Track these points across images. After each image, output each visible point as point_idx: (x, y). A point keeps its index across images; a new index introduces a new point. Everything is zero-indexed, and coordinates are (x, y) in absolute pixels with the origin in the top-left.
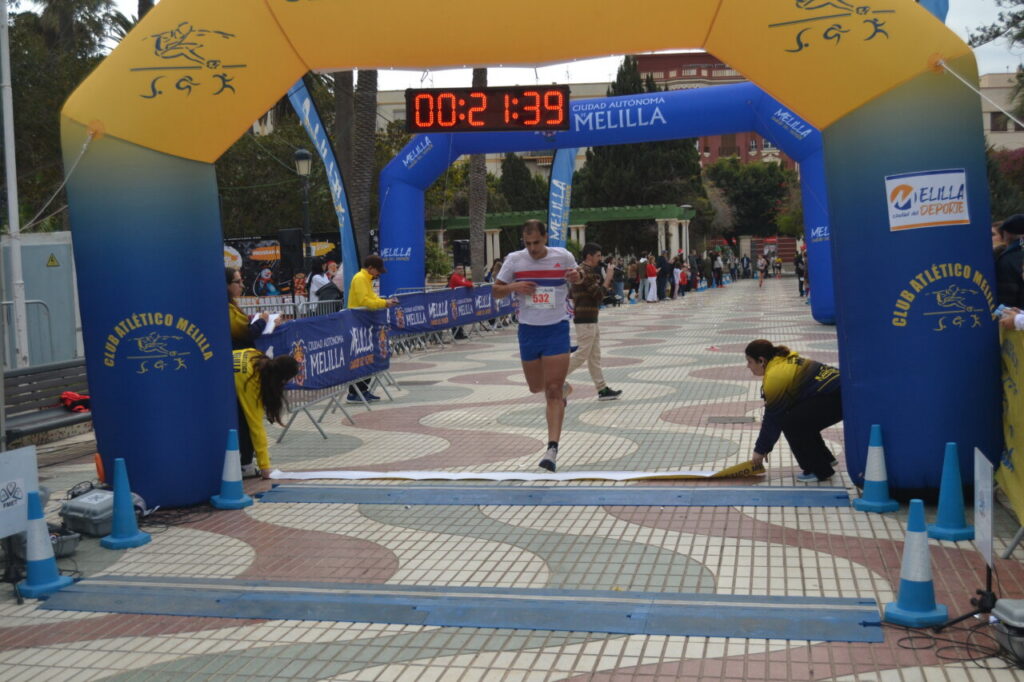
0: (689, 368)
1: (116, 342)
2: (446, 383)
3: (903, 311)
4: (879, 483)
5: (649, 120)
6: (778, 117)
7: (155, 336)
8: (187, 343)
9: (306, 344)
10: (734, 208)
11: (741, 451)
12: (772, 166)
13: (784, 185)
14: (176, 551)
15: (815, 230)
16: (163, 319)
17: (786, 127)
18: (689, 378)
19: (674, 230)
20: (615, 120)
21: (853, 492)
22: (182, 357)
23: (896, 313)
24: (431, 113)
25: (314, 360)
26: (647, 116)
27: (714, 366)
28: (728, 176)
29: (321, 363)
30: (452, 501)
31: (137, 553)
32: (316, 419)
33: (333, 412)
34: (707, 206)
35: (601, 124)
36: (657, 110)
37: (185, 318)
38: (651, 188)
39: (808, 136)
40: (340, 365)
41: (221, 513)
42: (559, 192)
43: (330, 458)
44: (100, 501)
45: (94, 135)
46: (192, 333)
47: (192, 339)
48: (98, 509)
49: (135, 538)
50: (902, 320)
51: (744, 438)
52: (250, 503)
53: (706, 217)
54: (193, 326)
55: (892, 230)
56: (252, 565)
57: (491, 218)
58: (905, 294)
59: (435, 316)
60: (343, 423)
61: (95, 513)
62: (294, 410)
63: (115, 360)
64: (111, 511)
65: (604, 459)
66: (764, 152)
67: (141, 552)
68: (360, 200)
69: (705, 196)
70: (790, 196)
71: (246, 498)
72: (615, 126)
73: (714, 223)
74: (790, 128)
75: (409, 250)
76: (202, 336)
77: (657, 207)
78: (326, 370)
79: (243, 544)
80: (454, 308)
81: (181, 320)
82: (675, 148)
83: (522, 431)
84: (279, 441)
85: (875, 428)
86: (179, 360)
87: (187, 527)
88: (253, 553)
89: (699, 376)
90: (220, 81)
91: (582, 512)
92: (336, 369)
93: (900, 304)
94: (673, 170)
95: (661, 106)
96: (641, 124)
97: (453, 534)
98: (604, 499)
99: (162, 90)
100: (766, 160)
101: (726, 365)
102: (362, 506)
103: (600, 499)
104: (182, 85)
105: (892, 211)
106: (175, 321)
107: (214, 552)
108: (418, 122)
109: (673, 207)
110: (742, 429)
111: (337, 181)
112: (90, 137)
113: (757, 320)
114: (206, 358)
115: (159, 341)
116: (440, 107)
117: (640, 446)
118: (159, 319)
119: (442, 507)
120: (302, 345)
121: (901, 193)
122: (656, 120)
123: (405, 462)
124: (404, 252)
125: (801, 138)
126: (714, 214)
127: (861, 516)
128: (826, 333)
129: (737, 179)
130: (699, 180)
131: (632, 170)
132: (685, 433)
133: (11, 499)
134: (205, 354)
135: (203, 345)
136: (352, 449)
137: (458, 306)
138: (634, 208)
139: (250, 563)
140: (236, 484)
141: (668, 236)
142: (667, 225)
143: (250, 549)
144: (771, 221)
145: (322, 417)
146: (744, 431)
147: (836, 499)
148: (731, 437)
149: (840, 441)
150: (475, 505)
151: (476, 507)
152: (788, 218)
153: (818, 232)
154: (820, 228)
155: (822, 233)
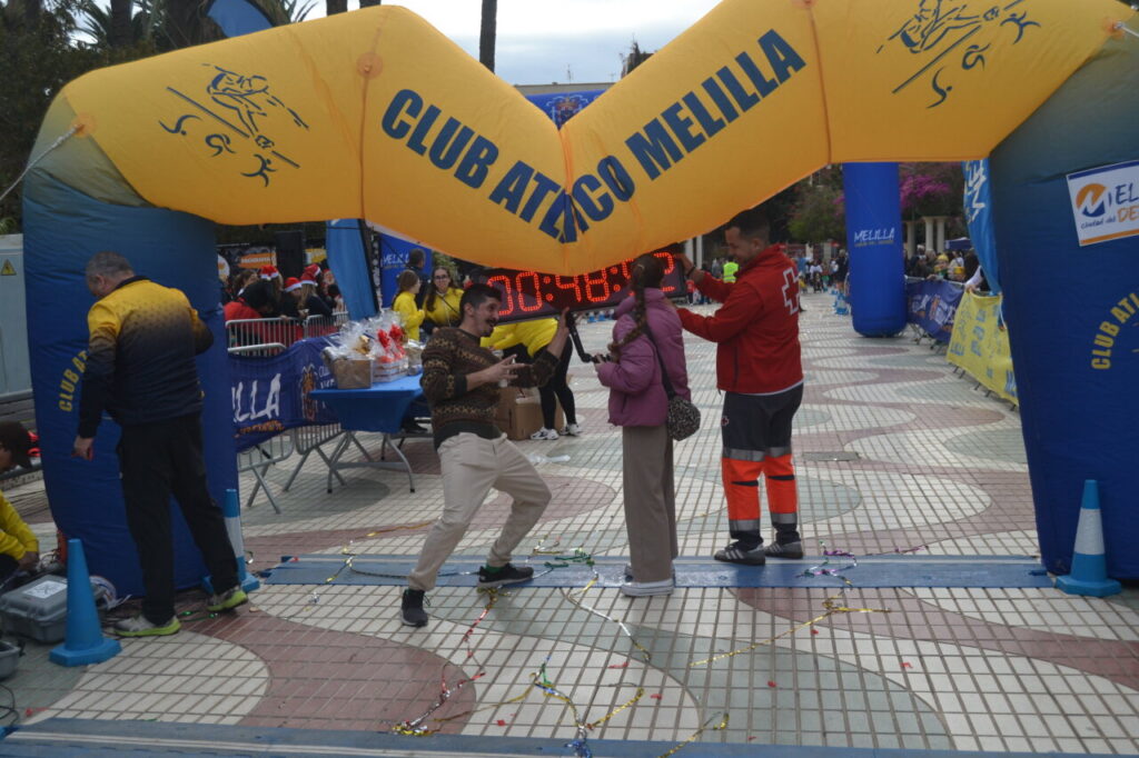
1: (75, 378)
4: (1095, 557)
11: (866, 500)
14: (156, 670)
15: (858, 234)
31: (101, 674)
43: (351, 514)
44: (51, 593)
48: (47, 607)
49: (97, 650)
51: (859, 483)
52: (256, 586)
56: (266, 694)
61: (42, 613)
62: (305, 449)
63: (73, 402)
64: (64, 609)
65: (698, 514)
67: (106, 672)
71: (251, 579)
79: (250, 656)
83: (582, 473)
84: (286, 489)
85: (1091, 483)
88: (265, 673)
91: (703, 599)
97: (539, 637)
98: (726, 578)
103: (720, 577)
107: (209, 672)
120: (312, 370)
127: (1079, 603)
136: (378, 500)
139: (261, 691)
143: (259, 665)
144: (784, 227)
146: (856, 472)
147: (1032, 577)
148: (843, 480)
149: (981, 485)
150: (556, 587)
151: (557, 590)
152: (802, 223)
153: (862, 236)
154: (865, 232)
155: (865, 238)
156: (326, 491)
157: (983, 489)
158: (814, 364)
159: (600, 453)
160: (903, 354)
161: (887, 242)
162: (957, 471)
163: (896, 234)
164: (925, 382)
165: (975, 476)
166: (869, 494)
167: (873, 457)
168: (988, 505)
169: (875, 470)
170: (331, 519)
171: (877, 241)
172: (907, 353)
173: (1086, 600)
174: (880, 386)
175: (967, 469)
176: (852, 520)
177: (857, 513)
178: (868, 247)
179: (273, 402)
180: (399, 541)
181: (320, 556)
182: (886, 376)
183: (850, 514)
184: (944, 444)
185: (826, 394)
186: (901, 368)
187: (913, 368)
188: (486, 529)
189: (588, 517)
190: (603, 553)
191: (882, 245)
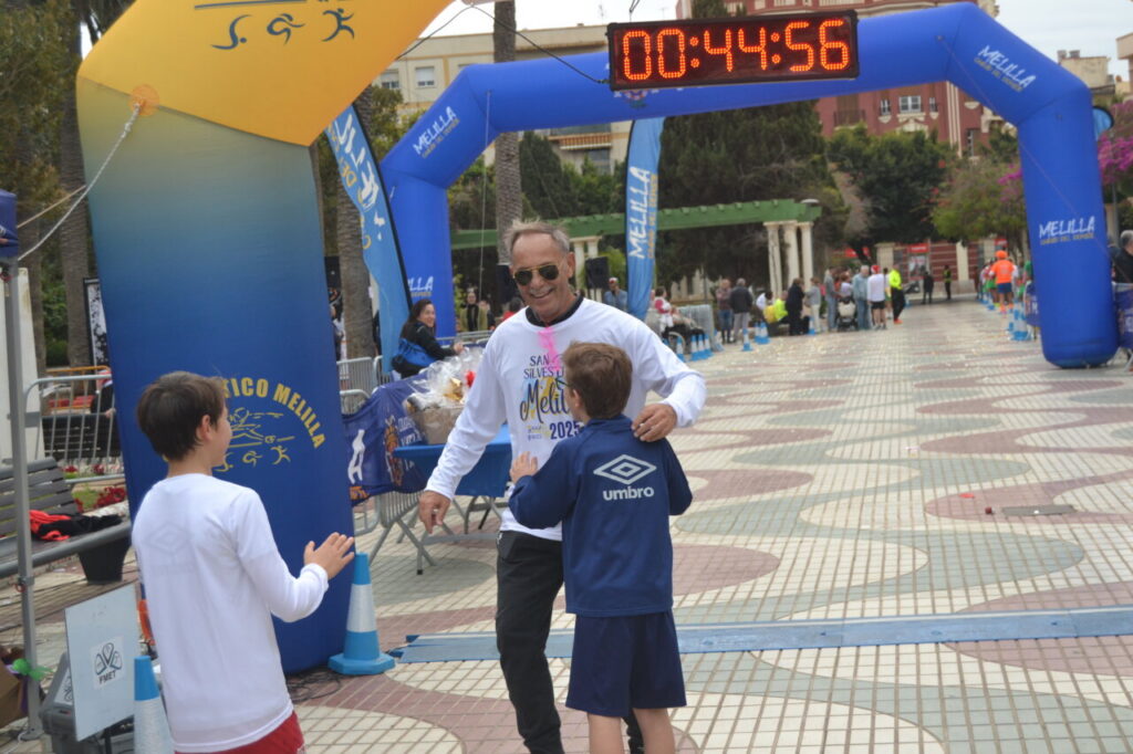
0: (913, 439)
6: (984, 59)
7: (242, 414)
8: (291, 424)
10: (868, 203)
11: (1090, 554)
13: (941, 164)
15: (1044, 227)
16: (254, 387)
17: (996, 74)
18: (925, 453)
19: (791, 238)
22: (284, 445)
24: (648, 59)
27: (949, 435)
28: (854, 154)
34: (838, 199)
37: (285, 385)
38: (752, 175)
39: (1032, 85)
41: (353, 681)
42: (639, 184)
45: (141, 110)
46: (296, 406)
47: (295, 415)
51: (1080, 537)
52: (391, 665)
53: (840, 218)
54: (296, 396)
62: (387, 521)
66: (902, 116)
69: (833, 185)
70: (951, 180)
71: (384, 658)
73: (847, 225)
74: (1003, 75)
75: (431, 280)
76: (309, 410)
77: (766, 204)
79: (425, 725)
81: (280, 387)
82: (786, 116)
83: (728, 540)
86: (279, 449)
87: (317, 705)
88: (452, 738)
89: (938, 449)
90: (333, 19)
91: (918, 653)
94: (784, 147)
97: (744, 695)
98: (940, 633)
99: (245, 36)
101: (967, 433)
103: (933, 633)
104: (278, 27)
106: (272, 390)
107: (388, 740)
108: (627, 74)
109: (788, 204)
111: (372, 177)
112: (135, 113)
113: (961, 365)
114: (316, 445)
115: (249, 420)
116: (660, 51)
117: (928, 553)
118: (248, 387)
120: (394, 424)
124: (423, 284)
125: (1020, 89)
126: (847, 211)
128: (1083, 379)
129: (868, 158)
130: (824, 163)
131: (723, 150)
132: (984, 533)
133: (109, 670)
134: (314, 439)
135: (312, 425)
138: (731, 207)
140: (372, 636)
141: (783, 247)
142: (781, 231)
143: (440, 731)
144: (925, 219)
146: (1073, 525)
148: (1059, 534)
150: (743, 651)
151: (746, 654)
152: (951, 213)
153: (1049, 229)
154: (1054, 223)
155: (1055, 231)
156: (415, 572)
158: (995, 405)
160: (1114, 388)
161: (1086, 237)
166: (1094, 547)
167: (1091, 508)
169: (1096, 522)
171: (1071, 235)
172: (1120, 388)
174: (1089, 429)
176: (1077, 574)
177: (1081, 567)
178: (1059, 243)
179: (356, 464)
182: (1095, 417)
183: (1074, 568)
185: (1019, 441)
186: (1114, 405)
189: (754, 585)
190: (787, 618)
191: (1077, 241)
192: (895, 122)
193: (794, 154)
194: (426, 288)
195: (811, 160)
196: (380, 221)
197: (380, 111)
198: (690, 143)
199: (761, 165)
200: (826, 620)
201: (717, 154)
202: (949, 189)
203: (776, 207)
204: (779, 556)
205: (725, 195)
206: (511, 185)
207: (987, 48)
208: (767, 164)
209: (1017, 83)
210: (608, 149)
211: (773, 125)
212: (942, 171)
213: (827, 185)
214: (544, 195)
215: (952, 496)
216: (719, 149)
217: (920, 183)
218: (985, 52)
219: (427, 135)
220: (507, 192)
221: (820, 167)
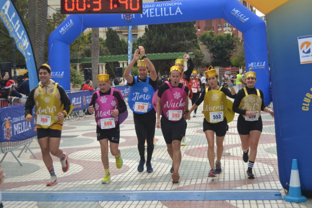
0: (196, 129)
2: (81, 137)
3: (307, 103)
4: (297, 188)
5: (175, 13)
6: (234, 12)
9: (12, 119)
10: (212, 54)
12: (228, 36)
13: (234, 44)
15: (250, 64)
17: (237, 17)
18: (197, 133)
20: (159, 12)
21: (283, 191)
23: (303, 104)
24: (73, 4)
25: (16, 127)
26: (173, 11)
28: (209, 40)
29: (20, 128)
30: (84, 199)
32: (17, 156)
33: (26, 152)
34: (200, 53)
35: (152, 14)
36: (178, 8)
38: (175, 45)
40: (29, 129)
43: (23, 176)
50: (307, 108)
51: (226, 164)
53: (201, 58)
55: (301, 64)
57: (101, 58)
58: (308, 95)
59: (75, 104)
60: (30, 157)
62: (6, 152)
65: (159, 175)
66: (225, 29)
68: (40, 49)
69: (199, 49)
70: (236, 49)
72: (159, 15)
73: (203, 61)
74: (239, 17)
75: (63, 72)
77: (178, 53)
78: (22, 132)
80: (84, 100)
82: (186, 27)
85: (295, 161)
91: (150, 204)
92: (27, 132)
93: (306, 100)
94: (185, 37)
95: (180, 6)
96: (171, 14)
100: (226, 33)
102: (39, 202)
103: (159, 197)
105: (301, 54)
108: (66, 9)
110: (225, 159)
116: (77, 1)
119: (79, 203)
120: (9, 119)
121: (305, 45)
122: (178, 13)
123: (61, 177)
124: (61, 74)
125: (244, 22)
126: (203, 57)
127: (289, 205)
129: (213, 41)
130: (196, 41)
131: (166, 37)
132: (198, 162)
136: (34, 171)
137: (86, 99)
138: (167, 54)
144: (228, 60)
145: (20, 155)
147: (275, 196)
149: (273, 165)
150: (96, 201)
151: (97, 202)
152: (236, 59)
154: (253, 63)
155: (253, 65)
157: (273, 166)
159: (128, 154)
162: (265, 160)
163: (266, 64)
164: (269, 126)
165: (272, 161)
167: (235, 154)
168: (271, 172)
169: (234, 159)
170: (15, 178)
171: (258, 67)
173: (292, 204)
175: (270, 159)
180: (40, 186)
181: (8, 191)
184: (265, 150)
187: (267, 120)
188: (75, 181)
189: (116, 177)
190: (118, 190)
191: (259, 69)
192: (222, 31)
193: (187, 39)
194: (62, 75)
195: (193, 41)
196: (29, 54)
197: (60, 20)
198: (156, 34)
199: (177, 41)
200: (130, 191)
201: (165, 38)
202: (236, 51)
203: (181, 54)
204: (130, 167)
205: (166, 50)
206: (96, 44)
207: (235, 9)
208: (179, 41)
209: (243, 20)
210: (137, 35)
211: (182, 30)
212: (234, 46)
213: (197, 49)
214: (114, 48)
215: (196, 148)
216: (165, 36)
217: (227, 49)
218: (234, 10)
219: (64, 28)
220: (95, 46)
221: (195, 43)
